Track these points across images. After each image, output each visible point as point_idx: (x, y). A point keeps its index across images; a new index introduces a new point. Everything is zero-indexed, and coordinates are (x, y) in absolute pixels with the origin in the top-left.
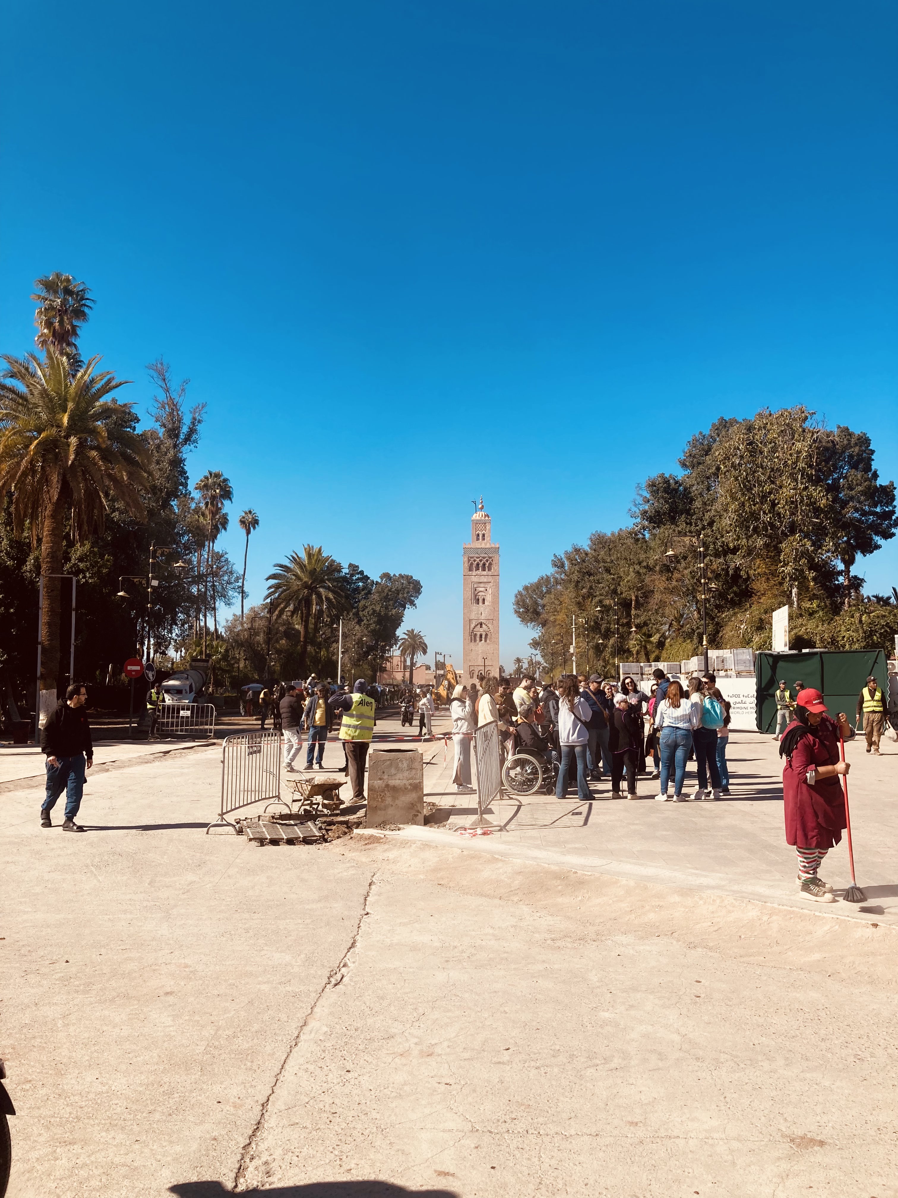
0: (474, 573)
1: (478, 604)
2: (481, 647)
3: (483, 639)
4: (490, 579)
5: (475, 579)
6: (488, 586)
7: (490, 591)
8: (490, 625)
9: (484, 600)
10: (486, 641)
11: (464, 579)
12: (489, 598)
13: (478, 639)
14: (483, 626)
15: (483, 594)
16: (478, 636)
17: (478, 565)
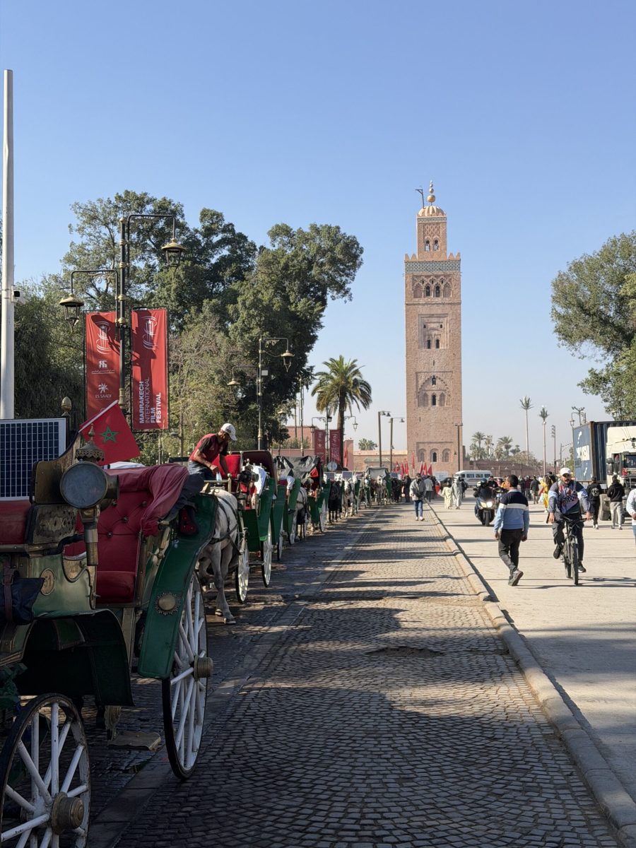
0: (422, 301)
1: (429, 347)
2: (434, 413)
3: (437, 402)
4: (447, 309)
5: (424, 310)
6: (444, 321)
7: (447, 327)
8: (447, 381)
9: (438, 341)
10: (441, 405)
11: (407, 311)
12: (444, 340)
13: (430, 402)
14: (438, 381)
15: (436, 332)
16: (430, 398)
17: (428, 288)
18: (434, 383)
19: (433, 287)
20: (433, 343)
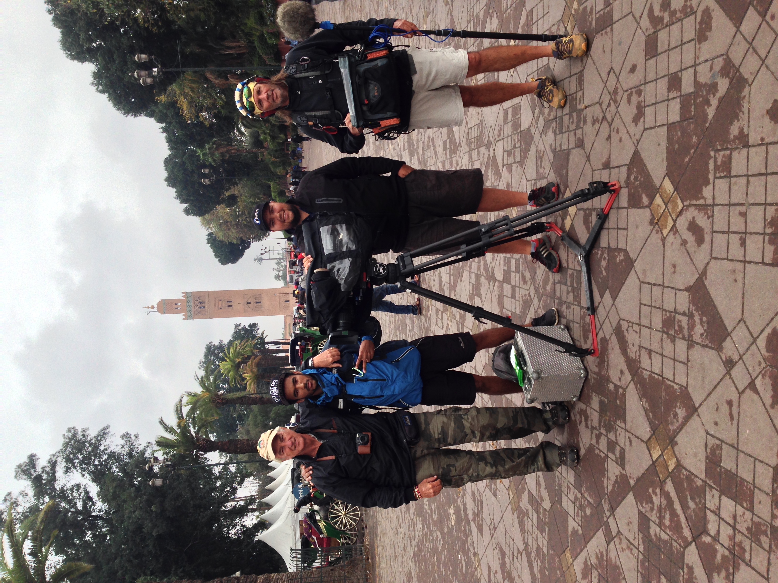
18: (250, 303)
19: (200, 305)
20: (230, 304)
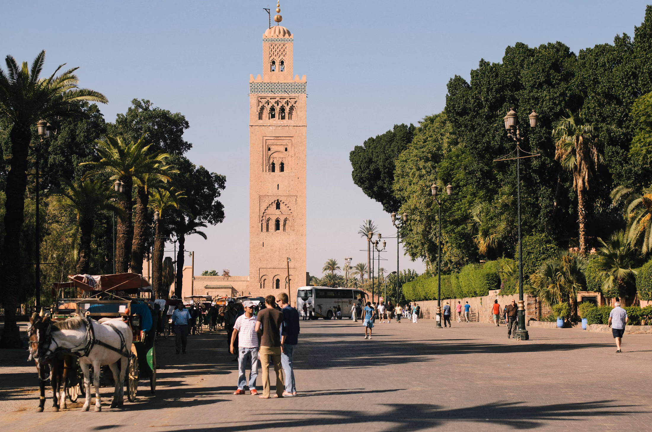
0: (267, 122)
1: (273, 171)
3: (281, 227)
4: (292, 132)
5: (270, 132)
6: (288, 143)
7: (291, 151)
8: (291, 205)
9: (282, 164)
10: (284, 229)
11: (250, 133)
12: (289, 163)
13: (274, 227)
14: (282, 206)
15: (281, 155)
16: (273, 222)
17: (273, 109)
